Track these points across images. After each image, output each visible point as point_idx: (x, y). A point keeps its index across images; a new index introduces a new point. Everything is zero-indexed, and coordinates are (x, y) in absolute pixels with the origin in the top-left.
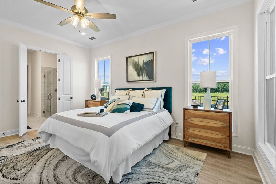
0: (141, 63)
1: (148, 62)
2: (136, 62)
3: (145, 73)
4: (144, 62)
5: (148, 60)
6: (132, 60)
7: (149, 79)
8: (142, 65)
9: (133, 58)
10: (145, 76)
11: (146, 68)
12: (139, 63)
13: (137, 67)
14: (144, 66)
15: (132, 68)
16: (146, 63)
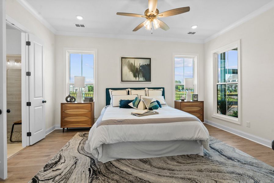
0: (137, 65)
1: (144, 65)
2: (132, 64)
3: (142, 75)
4: (141, 65)
5: (145, 64)
6: (127, 61)
7: (145, 81)
8: (138, 68)
9: (128, 60)
10: (141, 77)
11: (142, 70)
12: (136, 65)
13: (133, 69)
14: (141, 68)
15: (128, 69)
16: (143, 67)
